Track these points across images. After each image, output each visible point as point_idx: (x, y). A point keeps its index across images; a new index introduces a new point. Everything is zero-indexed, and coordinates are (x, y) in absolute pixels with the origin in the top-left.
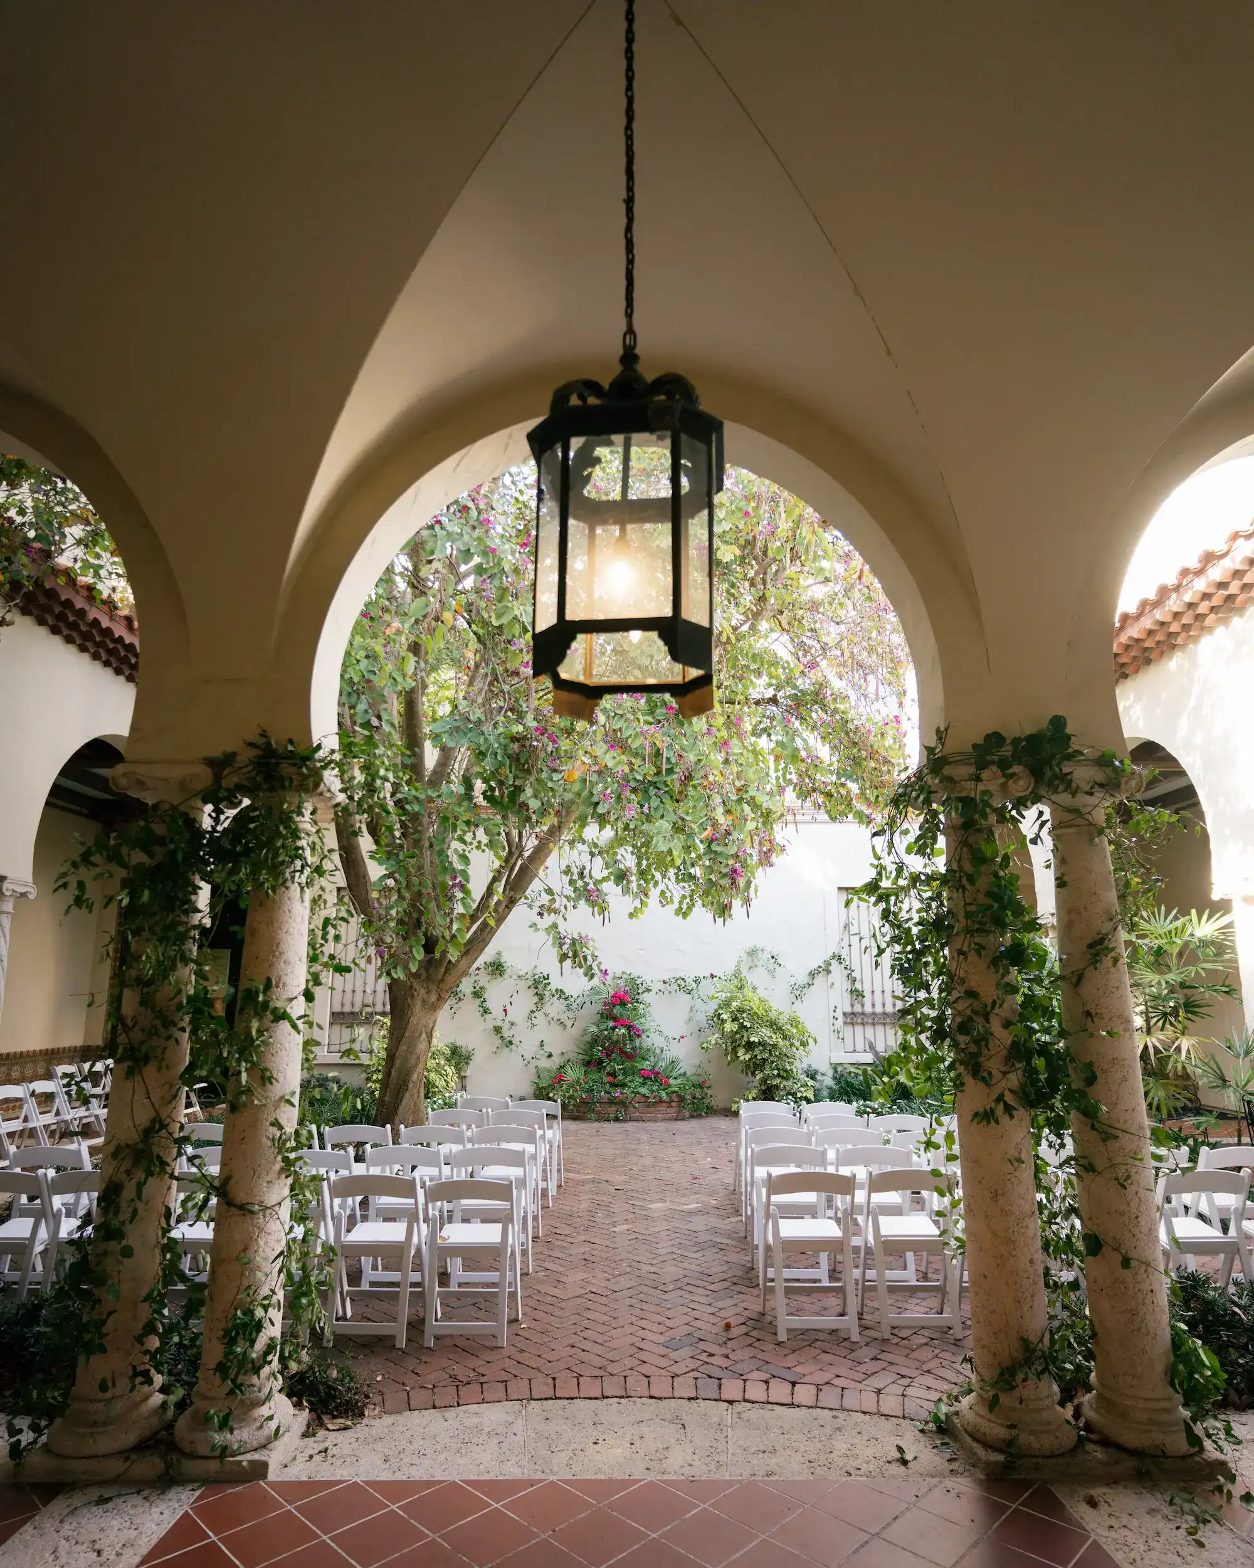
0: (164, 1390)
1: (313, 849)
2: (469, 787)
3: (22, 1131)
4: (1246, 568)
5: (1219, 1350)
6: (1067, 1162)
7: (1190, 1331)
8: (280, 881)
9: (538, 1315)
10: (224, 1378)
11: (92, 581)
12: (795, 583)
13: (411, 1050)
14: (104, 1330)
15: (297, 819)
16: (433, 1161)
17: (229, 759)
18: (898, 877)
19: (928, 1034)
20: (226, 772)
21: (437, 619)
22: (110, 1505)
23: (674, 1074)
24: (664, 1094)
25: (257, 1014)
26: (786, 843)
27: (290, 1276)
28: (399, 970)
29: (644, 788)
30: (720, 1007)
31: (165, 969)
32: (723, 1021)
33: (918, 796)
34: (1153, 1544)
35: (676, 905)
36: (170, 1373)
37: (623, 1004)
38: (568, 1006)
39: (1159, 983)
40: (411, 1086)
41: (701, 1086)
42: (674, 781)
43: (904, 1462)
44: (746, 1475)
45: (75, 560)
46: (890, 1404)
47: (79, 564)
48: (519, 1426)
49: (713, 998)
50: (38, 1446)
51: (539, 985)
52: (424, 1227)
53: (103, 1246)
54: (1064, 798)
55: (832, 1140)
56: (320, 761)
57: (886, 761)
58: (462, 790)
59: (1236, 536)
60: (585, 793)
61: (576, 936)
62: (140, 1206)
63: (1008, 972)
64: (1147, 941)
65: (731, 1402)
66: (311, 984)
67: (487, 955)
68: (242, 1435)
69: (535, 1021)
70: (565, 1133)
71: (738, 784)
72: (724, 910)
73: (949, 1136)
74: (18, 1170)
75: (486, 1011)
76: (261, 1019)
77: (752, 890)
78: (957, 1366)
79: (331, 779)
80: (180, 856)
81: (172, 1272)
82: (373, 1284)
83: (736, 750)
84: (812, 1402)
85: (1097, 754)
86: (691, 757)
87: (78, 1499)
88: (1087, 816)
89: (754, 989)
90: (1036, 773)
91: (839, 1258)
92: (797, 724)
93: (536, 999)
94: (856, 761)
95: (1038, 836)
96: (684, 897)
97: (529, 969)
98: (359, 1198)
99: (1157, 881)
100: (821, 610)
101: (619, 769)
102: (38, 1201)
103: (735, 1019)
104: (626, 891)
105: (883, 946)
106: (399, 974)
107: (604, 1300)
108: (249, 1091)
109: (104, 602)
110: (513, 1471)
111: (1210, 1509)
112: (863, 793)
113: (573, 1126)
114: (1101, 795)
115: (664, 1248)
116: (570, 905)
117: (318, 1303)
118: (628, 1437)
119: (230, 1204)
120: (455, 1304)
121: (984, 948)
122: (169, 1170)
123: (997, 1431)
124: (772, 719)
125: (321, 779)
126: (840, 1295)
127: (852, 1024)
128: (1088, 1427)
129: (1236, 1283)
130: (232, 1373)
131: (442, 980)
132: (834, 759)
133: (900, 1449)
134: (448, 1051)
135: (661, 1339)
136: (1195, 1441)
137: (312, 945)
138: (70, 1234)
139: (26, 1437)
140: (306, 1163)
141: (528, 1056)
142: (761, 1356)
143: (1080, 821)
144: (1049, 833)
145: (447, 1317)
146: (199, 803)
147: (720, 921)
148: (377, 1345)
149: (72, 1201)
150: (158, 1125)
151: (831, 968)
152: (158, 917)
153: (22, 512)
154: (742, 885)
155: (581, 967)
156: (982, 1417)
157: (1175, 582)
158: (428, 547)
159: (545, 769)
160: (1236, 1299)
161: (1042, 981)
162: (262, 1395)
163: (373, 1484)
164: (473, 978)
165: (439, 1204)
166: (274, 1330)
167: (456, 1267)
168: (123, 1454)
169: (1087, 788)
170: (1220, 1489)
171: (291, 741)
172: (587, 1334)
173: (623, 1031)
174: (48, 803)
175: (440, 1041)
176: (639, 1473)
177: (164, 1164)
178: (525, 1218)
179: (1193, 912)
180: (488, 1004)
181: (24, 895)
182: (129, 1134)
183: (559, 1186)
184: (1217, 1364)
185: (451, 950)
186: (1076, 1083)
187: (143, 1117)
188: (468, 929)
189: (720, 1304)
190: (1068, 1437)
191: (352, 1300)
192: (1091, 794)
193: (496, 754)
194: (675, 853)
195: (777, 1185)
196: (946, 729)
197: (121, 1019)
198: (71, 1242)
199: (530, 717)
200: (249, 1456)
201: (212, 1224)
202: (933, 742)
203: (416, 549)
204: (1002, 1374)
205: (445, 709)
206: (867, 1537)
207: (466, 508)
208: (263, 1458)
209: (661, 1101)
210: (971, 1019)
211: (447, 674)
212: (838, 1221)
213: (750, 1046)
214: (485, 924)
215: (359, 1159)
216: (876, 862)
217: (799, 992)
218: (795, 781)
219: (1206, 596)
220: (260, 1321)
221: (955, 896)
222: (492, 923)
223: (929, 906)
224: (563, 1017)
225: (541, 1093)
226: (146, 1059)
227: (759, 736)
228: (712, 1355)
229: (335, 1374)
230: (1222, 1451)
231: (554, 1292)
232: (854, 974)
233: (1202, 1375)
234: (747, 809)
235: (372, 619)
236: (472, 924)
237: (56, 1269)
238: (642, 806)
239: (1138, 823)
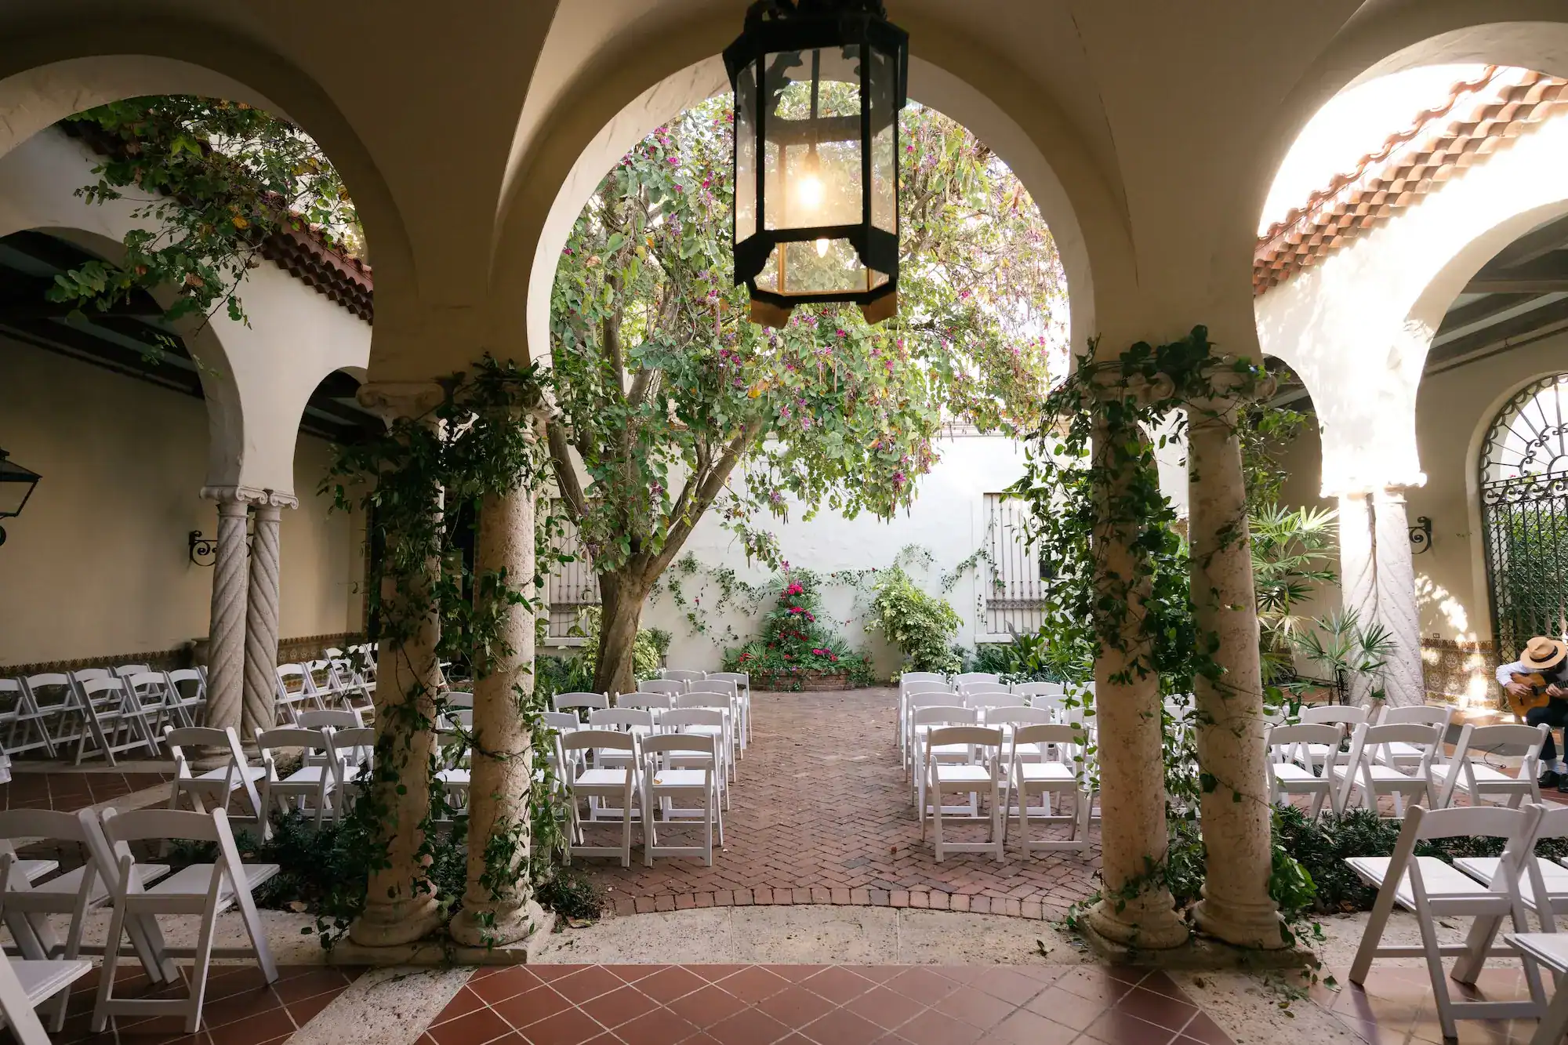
0: (438, 897)
1: (536, 456)
2: (664, 406)
3: (304, 701)
4: (1375, 190)
5: (1309, 867)
6: (1190, 715)
7: (1289, 851)
8: (509, 484)
9: (735, 841)
10: (487, 888)
11: (322, 227)
12: (952, 216)
13: (621, 632)
14: (389, 850)
15: (521, 430)
16: (646, 720)
17: (458, 378)
18: (1048, 474)
19: (1072, 609)
20: (456, 390)
21: (632, 252)
22: (404, 982)
23: (842, 653)
24: (833, 669)
25: (495, 597)
26: (940, 453)
27: (535, 810)
28: (609, 563)
29: (817, 404)
30: (881, 597)
31: (416, 560)
32: (884, 608)
33: (1069, 402)
34: (1249, 1014)
35: (844, 509)
36: (442, 885)
37: (797, 594)
38: (750, 596)
39: (1268, 570)
40: (621, 662)
41: (864, 662)
42: (844, 397)
43: (1044, 953)
44: (913, 963)
45: (307, 207)
46: (1031, 909)
47: (310, 212)
48: (726, 925)
49: (874, 588)
50: (344, 937)
51: (725, 579)
52: (641, 773)
53: (381, 785)
54: (1201, 402)
55: (981, 702)
56: (537, 379)
57: (1032, 378)
58: (658, 407)
59: (1367, 159)
60: (767, 408)
61: (760, 533)
62: (409, 754)
63: (1145, 556)
64: (1259, 534)
65: (899, 908)
66: (539, 572)
67: (681, 554)
68: (504, 931)
69: (722, 609)
70: (752, 701)
71: (900, 399)
72: (887, 511)
73: (1087, 696)
74: (305, 729)
75: (681, 601)
76: (499, 601)
77: (912, 493)
78: (1088, 881)
79: (548, 394)
80: (422, 464)
81: (438, 806)
82: (599, 818)
83: (899, 369)
84: (966, 908)
85: (1233, 361)
86: (859, 376)
87: (378, 978)
88: (1222, 418)
89: (910, 581)
90: (1178, 379)
91: (986, 798)
92: (951, 346)
93: (723, 591)
94: (1004, 379)
95: (1176, 436)
96: (850, 501)
97: (717, 565)
98: (585, 750)
99: (1282, 475)
100: (974, 241)
101: (797, 386)
102: (324, 754)
103: (893, 606)
104: (801, 496)
105: (1033, 535)
106: (610, 567)
107: (790, 831)
108: (492, 661)
109: (335, 246)
110: (723, 959)
111: (1298, 989)
112: (1009, 408)
113: (759, 695)
114: (1236, 398)
115: (839, 789)
116: (752, 509)
117: (558, 832)
118: (816, 934)
119: (482, 753)
120: (669, 833)
121: (1125, 535)
122: (431, 725)
123: (1123, 930)
124: (929, 342)
125: (540, 394)
126: (988, 827)
127: (995, 610)
128: (1197, 927)
129: (1325, 816)
130: (494, 883)
131: (645, 575)
132: (984, 379)
133: (1040, 943)
134: (649, 635)
135: (839, 860)
136: (1288, 937)
137: (538, 540)
138: (352, 778)
139: (333, 932)
140: (543, 720)
141: (717, 639)
142: (922, 873)
143: (1216, 422)
144: (1186, 434)
145: (661, 842)
146: (435, 419)
147: (884, 520)
148: (608, 864)
149: (351, 754)
150: (419, 689)
151: (977, 563)
152: (406, 517)
153: (256, 162)
154: (904, 489)
155: (765, 559)
156: (1109, 919)
157: (1305, 206)
158: (621, 186)
159: (730, 388)
160: (1326, 828)
161: (1174, 564)
162: (518, 901)
163: (612, 967)
164: (670, 574)
165: (651, 754)
166: (524, 851)
167: (667, 805)
168: (413, 944)
169: (1222, 391)
170: (1307, 974)
171: (511, 362)
172: (778, 856)
173: (798, 617)
174: (301, 430)
175: (644, 626)
176: (825, 959)
177: (426, 721)
178: (723, 767)
179: (1303, 508)
180: (683, 596)
181: (288, 506)
182: (396, 697)
183: (748, 743)
184: (1310, 878)
185: (654, 546)
186: (1201, 649)
187: (407, 683)
188: (668, 527)
189: (886, 834)
190: (1181, 934)
191: (584, 830)
192: (1227, 397)
193: (687, 376)
194: (847, 460)
195: (934, 739)
196: (1098, 340)
197: (382, 603)
198: (355, 783)
199: (716, 341)
200: (510, 947)
201: (468, 771)
202: (1084, 351)
203: (609, 189)
204: (1128, 885)
205: (637, 341)
206: (1014, 1008)
207: (654, 149)
208: (522, 948)
209: (831, 674)
210: (1109, 597)
211: (639, 307)
212: (987, 768)
213: (906, 628)
214: (681, 525)
215: (583, 721)
216: (1028, 462)
217: (948, 583)
218: (948, 398)
219: (1334, 218)
220: (513, 844)
221: (1100, 489)
222: (688, 522)
223: (1076, 500)
224: (747, 607)
225: (729, 668)
226: (405, 637)
227: (917, 357)
228: (881, 872)
229: (574, 886)
230: (1309, 946)
231: (747, 824)
232: (996, 568)
233: (1297, 886)
234: (909, 421)
235: (573, 255)
236: (671, 524)
237: (344, 806)
238: (816, 420)
239: (1268, 423)
